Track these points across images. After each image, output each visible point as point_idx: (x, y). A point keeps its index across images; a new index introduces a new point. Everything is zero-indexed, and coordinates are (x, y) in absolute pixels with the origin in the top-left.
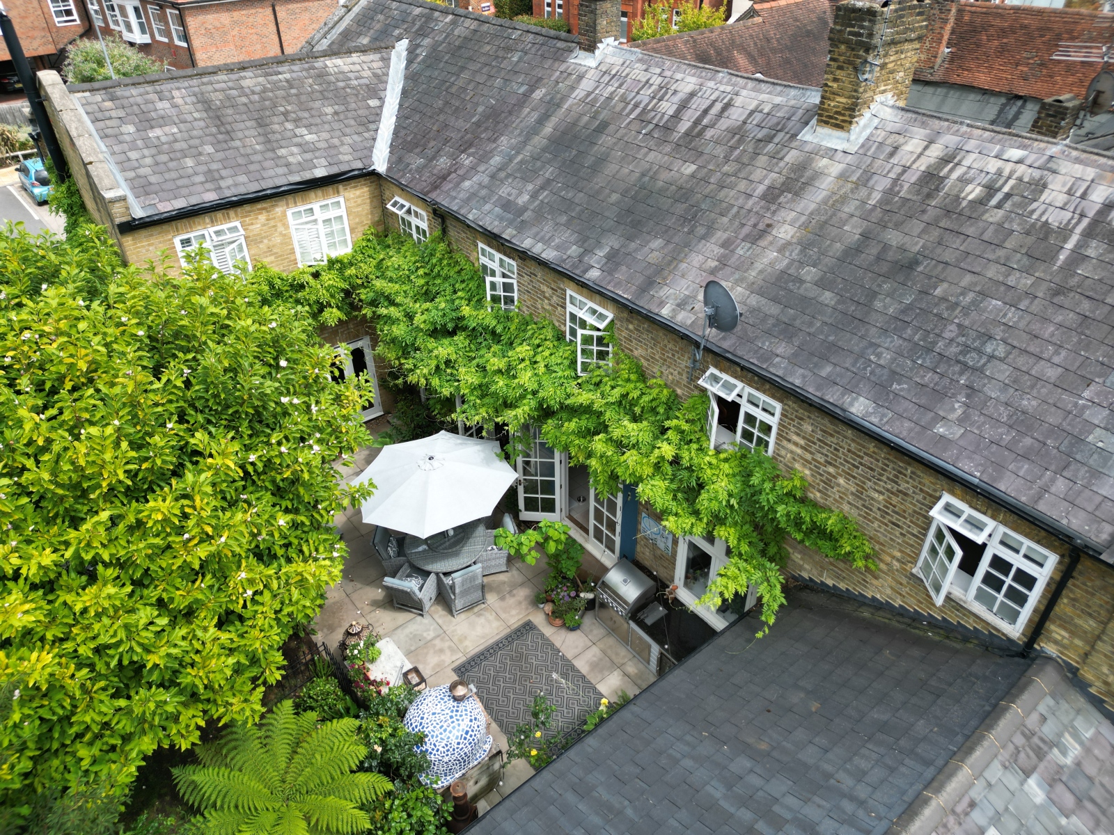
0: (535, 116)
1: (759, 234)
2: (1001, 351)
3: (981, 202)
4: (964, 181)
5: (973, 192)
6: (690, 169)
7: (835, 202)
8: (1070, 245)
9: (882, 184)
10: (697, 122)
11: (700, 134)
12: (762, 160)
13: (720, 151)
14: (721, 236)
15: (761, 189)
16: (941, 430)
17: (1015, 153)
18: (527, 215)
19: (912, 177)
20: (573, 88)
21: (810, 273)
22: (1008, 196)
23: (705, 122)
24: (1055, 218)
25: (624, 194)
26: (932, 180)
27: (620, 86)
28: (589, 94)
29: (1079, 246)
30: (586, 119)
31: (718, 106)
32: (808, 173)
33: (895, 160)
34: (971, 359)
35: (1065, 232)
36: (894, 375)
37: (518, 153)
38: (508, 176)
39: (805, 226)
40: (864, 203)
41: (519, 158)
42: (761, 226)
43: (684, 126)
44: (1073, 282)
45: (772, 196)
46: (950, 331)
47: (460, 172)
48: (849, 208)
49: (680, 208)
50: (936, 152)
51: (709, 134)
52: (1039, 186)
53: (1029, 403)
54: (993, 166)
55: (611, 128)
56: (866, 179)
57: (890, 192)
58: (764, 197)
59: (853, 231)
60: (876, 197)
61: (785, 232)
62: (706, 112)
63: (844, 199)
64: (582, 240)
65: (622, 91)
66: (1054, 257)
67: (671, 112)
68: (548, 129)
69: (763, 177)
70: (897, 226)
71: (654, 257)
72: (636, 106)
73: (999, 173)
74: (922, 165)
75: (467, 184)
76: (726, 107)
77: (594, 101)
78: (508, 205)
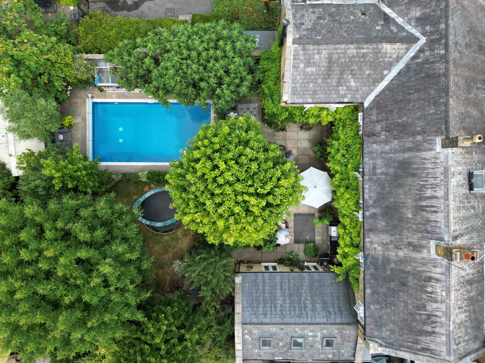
0: (409, 145)
1: (397, 248)
2: (393, 309)
3: (427, 292)
4: (432, 286)
5: (429, 289)
6: (410, 216)
7: (415, 260)
8: (423, 312)
9: (424, 268)
10: (427, 206)
11: (423, 210)
12: (420, 235)
13: (419, 220)
14: (393, 238)
15: (411, 240)
16: (372, 306)
17: (444, 294)
19: (428, 274)
20: (425, 150)
21: (393, 265)
22: (431, 297)
23: (428, 209)
24: (429, 308)
25: (395, 202)
26: (430, 279)
27: (432, 169)
28: (425, 159)
29: (424, 314)
31: (435, 209)
32: (420, 249)
33: (432, 268)
34: (389, 305)
35: (425, 310)
36: (378, 294)
37: (393, 153)
38: (384, 158)
39: (405, 257)
40: (417, 267)
41: (391, 155)
42: (400, 247)
43: (424, 203)
44: (414, 316)
45: (410, 244)
46: (392, 299)
47: (378, 139)
48: (414, 265)
49: (396, 222)
50: (438, 276)
51: (424, 213)
52: (436, 302)
53: (385, 317)
54: (439, 290)
55: (415, 179)
56: (424, 264)
57: (423, 272)
58: (409, 242)
59: (409, 268)
60: (420, 269)
61: (401, 253)
62: (432, 206)
63: (416, 262)
64: (375, 202)
65: (431, 171)
66: (419, 311)
67: (427, 195)
68: (406, 155)
69: (414, 239)
70: (414, 278)
71: (379, 226)
72: (426, 181)
73: (437, 293)
74: (433, 275)
75: (375, 146)
76: (435, 212)
77: (423, 163)
78: (374, 168)
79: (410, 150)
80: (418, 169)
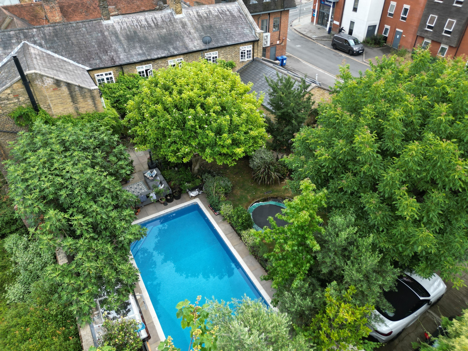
0: (114, 38)
1: (190, 33)
3: (207, 15)
4: (202, 14)
5: (205, 15)
6: (165, 30)
7: (192, 24)
8: (220, 16)
9: (194, 19)
10: (154, 23)
11: (158, 25)
12: (174, 23)
13: (165, 25)
14: (185, 36)
15: (181, 28)
16: (236, 40)
17: (203, 8)
18: (146, 53)
19: (196, 16)
20: (115, 29)
21: (202, 34)
22: (209, 14)
24: (216, 14)
25: (159, 39)
26: (199, 16)
27: (127, 24)
28: (121, 28)
30: (128, 33)
31: (154, 20)
32: (184, 22)
33: (192, 15)
34: (229, 32)
36: (226, 38)
37: (123, 46)
38: (129, 50)
39: (193, 29)
41: (125, 47)
42: (188, 32)
43: (153, 25)
44: (225, 20)
45: (183, 27)
46: (224, 31)
47: (115, 56)
48: (195, 24)
49: (173, 36)
50: (195, 12)
51: (159, 24)
52: (210, 11)
53: (237, 33)
54: (203, 11)
55: (138, 32)
56: (192, 20)
57: (197, 19)
59: (199, 26)
60: (196, 21)
61: (192, 31)
62: (153, 20)
64: (165, 50)
65: (128, 24)
66: (221, 18)
67: (146, 23)
68: (122, 39)
69: (179, 26)
70: (203, 23)
71: (181, 44)
72: (137, 25)
73: (205, 12)
75: (121, 57)
76: (155, 18)
77: (125, 29)
78: (139, 54)
79: (117, 37)
80: (130, 31)
